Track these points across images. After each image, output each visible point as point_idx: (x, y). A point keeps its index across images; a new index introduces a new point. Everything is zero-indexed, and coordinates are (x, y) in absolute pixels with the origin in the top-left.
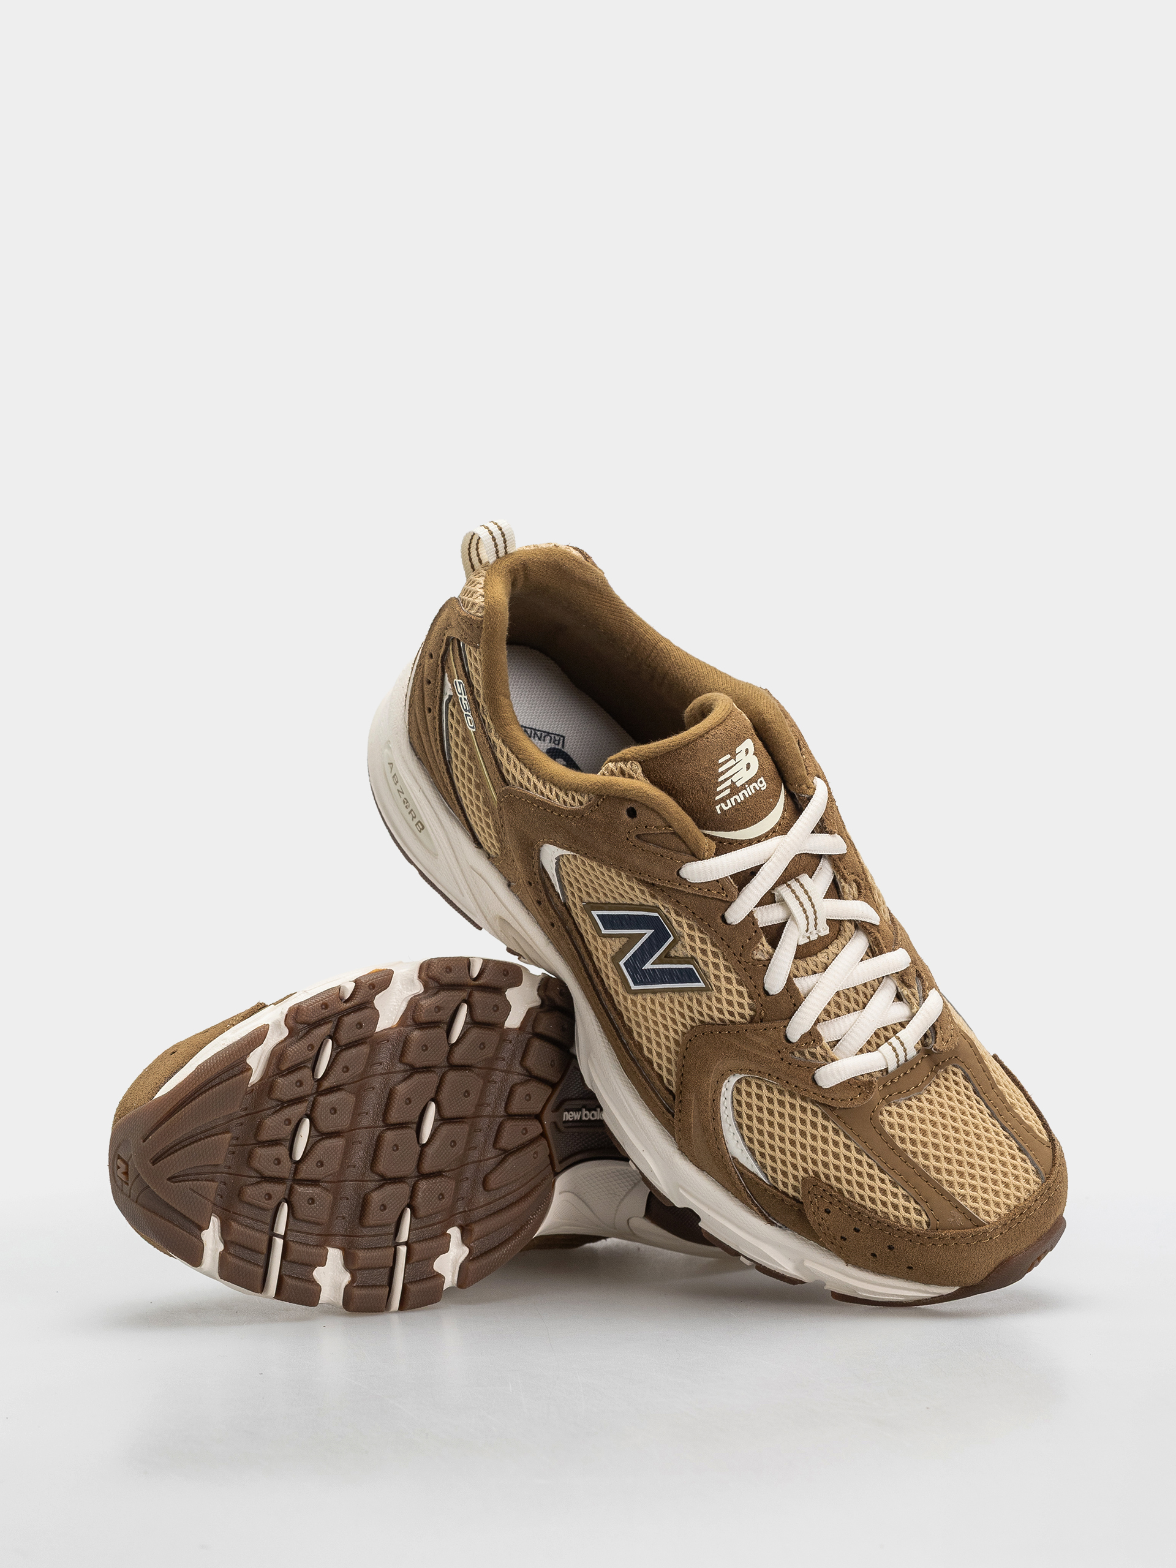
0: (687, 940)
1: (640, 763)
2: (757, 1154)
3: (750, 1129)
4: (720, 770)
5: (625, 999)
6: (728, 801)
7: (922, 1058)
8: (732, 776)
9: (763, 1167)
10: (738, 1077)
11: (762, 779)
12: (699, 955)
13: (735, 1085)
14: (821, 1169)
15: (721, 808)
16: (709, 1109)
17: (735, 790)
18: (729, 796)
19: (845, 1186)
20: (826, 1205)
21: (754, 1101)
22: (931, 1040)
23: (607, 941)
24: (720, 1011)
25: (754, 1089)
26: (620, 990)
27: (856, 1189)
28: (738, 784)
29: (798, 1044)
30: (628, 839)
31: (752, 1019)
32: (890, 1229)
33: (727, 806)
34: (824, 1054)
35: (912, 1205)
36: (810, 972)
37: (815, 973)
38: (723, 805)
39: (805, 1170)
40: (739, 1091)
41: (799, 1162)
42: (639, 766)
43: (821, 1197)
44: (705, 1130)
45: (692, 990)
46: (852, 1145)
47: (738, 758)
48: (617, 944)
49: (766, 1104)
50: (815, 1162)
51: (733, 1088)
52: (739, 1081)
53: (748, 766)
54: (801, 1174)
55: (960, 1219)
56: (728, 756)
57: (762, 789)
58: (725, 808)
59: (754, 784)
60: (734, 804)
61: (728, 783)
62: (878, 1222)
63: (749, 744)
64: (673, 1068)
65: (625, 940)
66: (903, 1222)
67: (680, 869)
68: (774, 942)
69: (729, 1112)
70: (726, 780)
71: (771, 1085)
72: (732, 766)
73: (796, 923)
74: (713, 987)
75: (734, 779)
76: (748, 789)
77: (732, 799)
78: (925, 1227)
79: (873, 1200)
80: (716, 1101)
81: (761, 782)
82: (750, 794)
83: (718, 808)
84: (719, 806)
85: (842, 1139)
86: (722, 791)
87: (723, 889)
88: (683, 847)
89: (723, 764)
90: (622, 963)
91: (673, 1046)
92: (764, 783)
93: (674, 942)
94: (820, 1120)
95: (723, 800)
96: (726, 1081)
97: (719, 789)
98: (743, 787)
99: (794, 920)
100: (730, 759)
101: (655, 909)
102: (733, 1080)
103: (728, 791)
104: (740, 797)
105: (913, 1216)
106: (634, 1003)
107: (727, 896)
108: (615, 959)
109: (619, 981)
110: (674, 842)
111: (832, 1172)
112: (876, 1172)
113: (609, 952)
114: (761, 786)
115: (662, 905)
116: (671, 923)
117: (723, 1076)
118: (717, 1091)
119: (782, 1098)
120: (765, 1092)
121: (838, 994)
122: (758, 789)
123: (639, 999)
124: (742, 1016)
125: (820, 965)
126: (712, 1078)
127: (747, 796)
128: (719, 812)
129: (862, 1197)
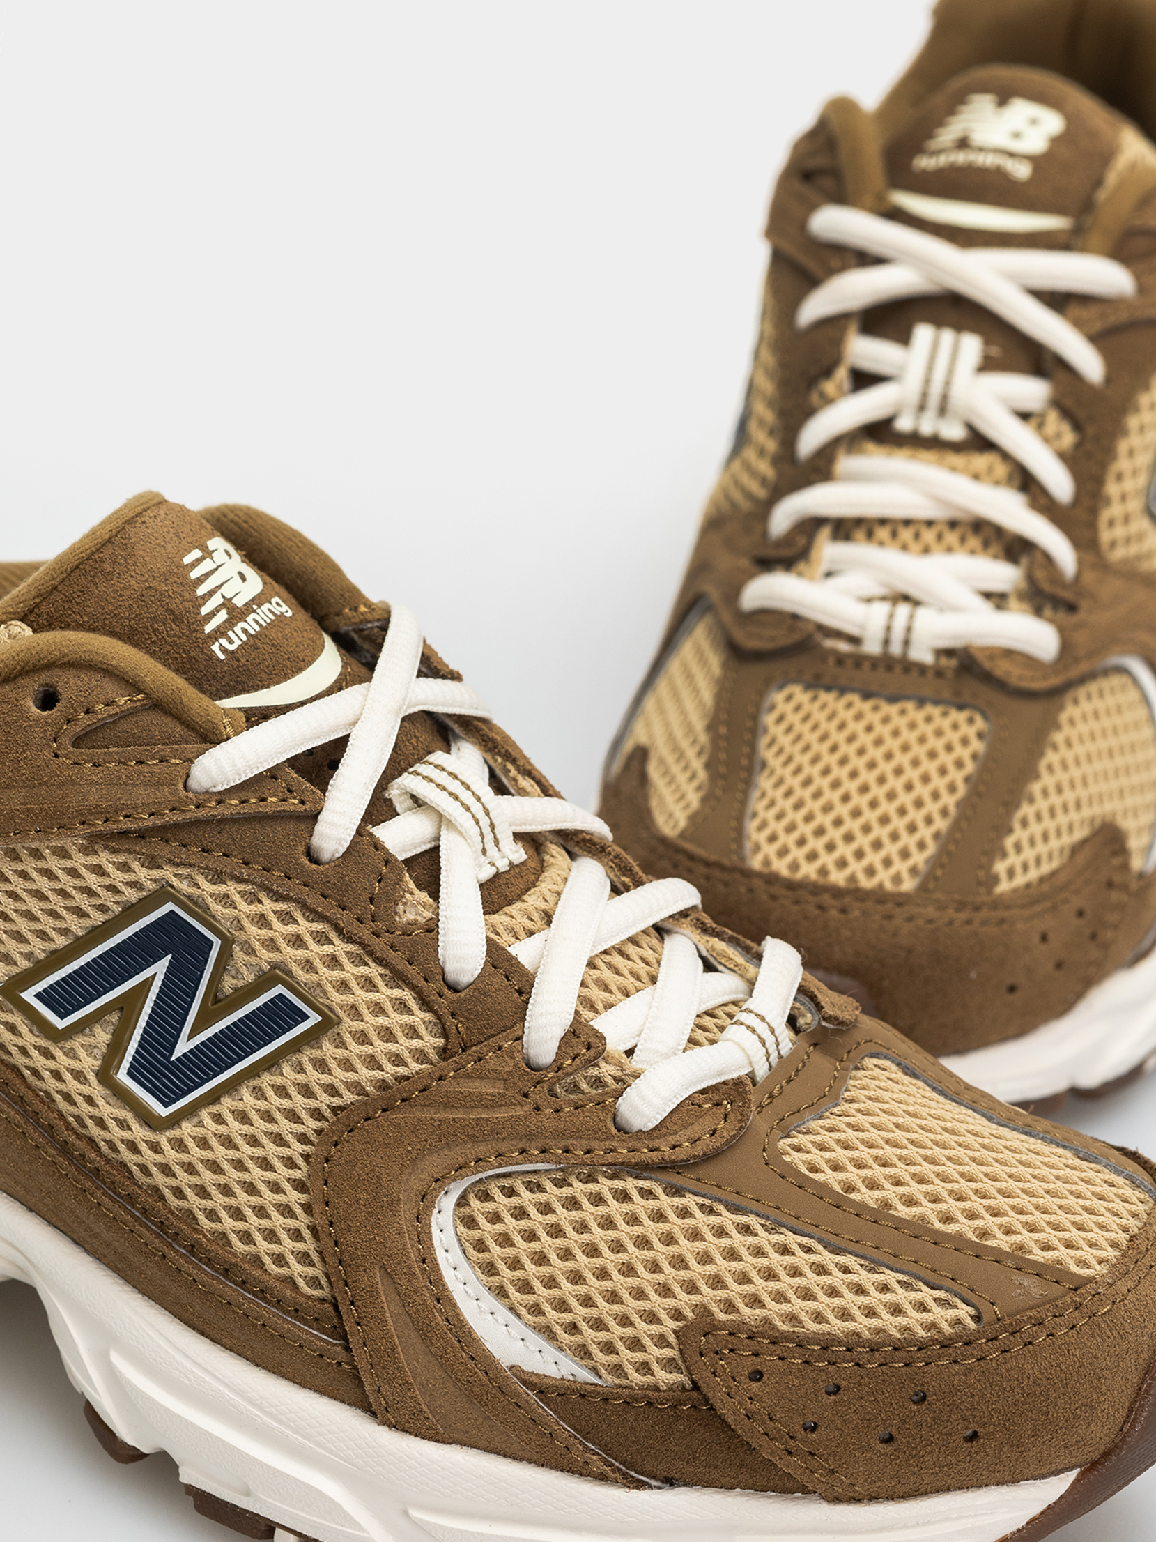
0: (253, 930)
1: (22, 620)
2: (558, 1330)
3: (525, 1287)
4: (192, 576)
5: (156, 1148)
6: (231, 634)
7: (808, 1050)
9: (583, 1352)
10: (456, 1190)
11: (278, 600)
12: (290, 954)
13: (454, 1214)
14: (708, 1295)
15: (224, 650)
16: (421, 1281)
17: (237, 614)
18: (228, 625)
19: (774, 1309)
20: (749, 1363)
21: (511, 1224)
22: (809, 1015)
23: (77, 1042)
24: (372, 1062)
25: (502, 1202)
26: (139, 1132)
27: (798, 1306)
28: (237, 604)
29: (558, 1066)
30: (57, 756)
31: (444, 1053)
32: (904, 1354)
33: (231, 642)
34: (618, 1074)
35: (927, 1295)
36: (522, 934)
37: (531, 933)
38: (223, 642)
39: (677, 1315)
40: (470, 1222)
41: (657, 1302)
42: (24, 626)
43: (731, 1350)
44: (425, 1331)
45: (295, 1046)
46: (752, 1220)
47: (216, 557)
48: (102, 1036)
49: (537, 1220)
50: (691, 1288)
51: (454, 1221)
52: (462, 1201)
53: (241, 576)
54: (670, 1325)
55: (1035, 1288)
56: (197, 553)
57: (285, 615)
58: (231, 648)
59: (268, 606)
60: (245, 640)
61: (216, 600)
62: (872, 1350)
63: (225, 544)
64: (309, 1245)
65: (114, 1018)
66: (921, 1333)
67: (188, 776)
68: (432, 885)
69: (467, 1271)
70: (211, 593)
71: (534, 1178)
72: (213, 573)
73: (460, 833)
74: (340, 1012)
75: (225, 594)
76: (258, 614)
77: (238, 631)
78: (972, 1325)
79: (845, 1315)
80: (427, 1259)
81: (278, 604)
82: (268, 621)
83: (216, 648)
84: (217, 644)
85: (727, 1219)
86: (212, 614)
87: (289, 790)
88: (179, 730)
89: (193, 565)
90: (122, 1076)
91: (293, 1197)
92: (285, 605)
93: (226, 954)
94: (666, 1202)
95: (221, 632)
96: (435, 1211)
97: (204, 611)
98: (248, 609)
99: (451, 825)
100: (202, 558)
101: (164, 893)
102: (447, 1203)
103: (222, 616)
104: (250, 627)
105: (940, 1315)
106: (179, 1145)
107: (302, 802)
108: (105, 1075)
109: (128, 1116)
110: (161, 723)
111: (735, 1291)
112: (826, 1257)
113: (89, 1063)
114: (280, 610)
115: (175, 875)
116: (207, 909)
117: (426, 1199)
118: (423, 1237)
119: (566, 1191)
120: (526, 1198)
121: (591, 965)
122: (277, 615)
123: (187, 1128)
124: (421, 1056)
125: (536, 916)
126: (405, 1212)
127: (264, 624)
128: (222, 657)
129: (819, 1317)
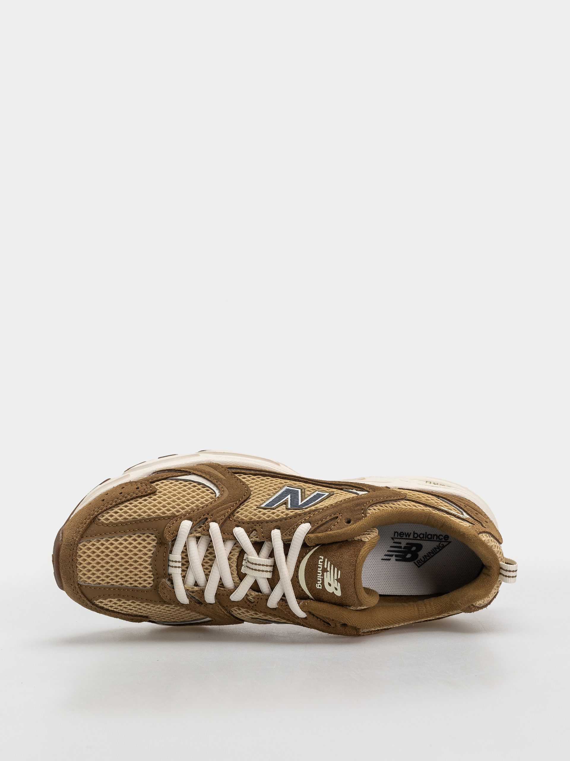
3: (195, 486)
4: (336, 569)
6: (322, 564)
7: (165, 574)
8: (330, 573)
11: (321, 588)
17: (324, 570)
18: (323, 565)
19: (141, 501)
24: (247, 506)
27: (136, 504)
28: (325, 573)
33: (321, 562)
34: (196, 531)
35: (111, 519)
36: (232, 551)
37: (230, 553)
38: (322, 560)
46: (154, 515)
47: (336, 581)
48: (308, 493)
53: (330, 585)
56: (339, 577)
57: (317, 584)
58: (320, 560)
59: (320, 582)
60: (319, 566)
61: (329, 569)
63: (338, 593)
64: (244, 480)
65: (307, 496)
68: (255, 544)
70: (330, 568)
72: (334, 576)
75: (328, 573)
76: (321, 577)
77: (321, 566)
79: (126, 506)
81: (320, 586)
82: (318, 577)
83: (322, 557)
84: (323, 559)
85: (159, 513)
86: (327, 564)
89: (338, 572)
92: (319, 587)
95: (324, 562)
97: (329, 563)
99: (257, 557)
100: (337, 577)
103: (325, 567)
104: (320, 570)
107: (286, 534)
108: (303, 489)
112: (135, 516)
114: (319, 585)
121: (215, 557)
122: (318, 582)
124: (238, 512)
125: (232, 557)
128: (320, 557)
